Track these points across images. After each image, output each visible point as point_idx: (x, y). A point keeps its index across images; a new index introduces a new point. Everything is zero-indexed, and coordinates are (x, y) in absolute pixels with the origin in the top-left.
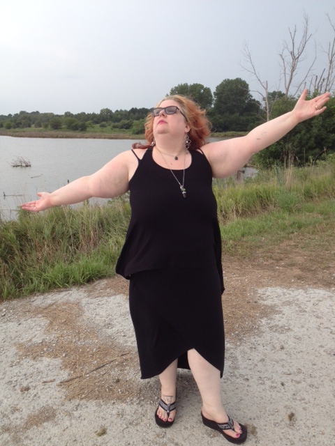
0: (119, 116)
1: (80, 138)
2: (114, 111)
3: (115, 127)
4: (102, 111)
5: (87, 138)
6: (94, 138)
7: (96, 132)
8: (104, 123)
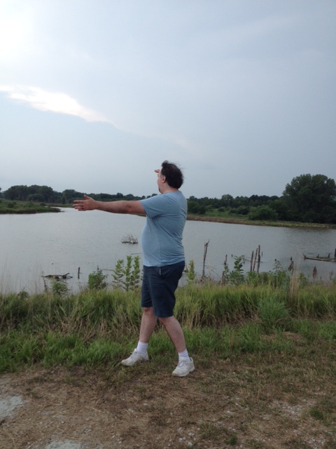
0: (239, 202)
1: (197, 220)
3: (232, 212)
4: (223, 196)
5: (203, 220)
6: (210, 221)
7: (214, 216)
8: (222, 208)
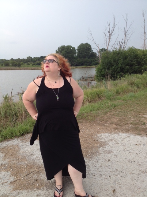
0: (35, 60)
1: (18, 69)
2: (33, 58)
3: (33, 64)
4: (27, 57)
5: (21, 69)
6: (24, 69)
7: (25, 67)
8: (29, 63)
